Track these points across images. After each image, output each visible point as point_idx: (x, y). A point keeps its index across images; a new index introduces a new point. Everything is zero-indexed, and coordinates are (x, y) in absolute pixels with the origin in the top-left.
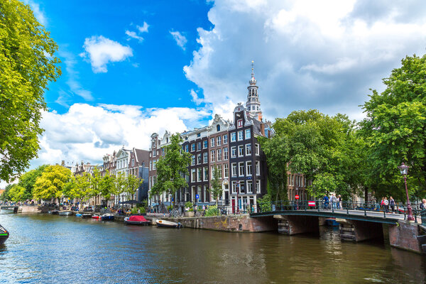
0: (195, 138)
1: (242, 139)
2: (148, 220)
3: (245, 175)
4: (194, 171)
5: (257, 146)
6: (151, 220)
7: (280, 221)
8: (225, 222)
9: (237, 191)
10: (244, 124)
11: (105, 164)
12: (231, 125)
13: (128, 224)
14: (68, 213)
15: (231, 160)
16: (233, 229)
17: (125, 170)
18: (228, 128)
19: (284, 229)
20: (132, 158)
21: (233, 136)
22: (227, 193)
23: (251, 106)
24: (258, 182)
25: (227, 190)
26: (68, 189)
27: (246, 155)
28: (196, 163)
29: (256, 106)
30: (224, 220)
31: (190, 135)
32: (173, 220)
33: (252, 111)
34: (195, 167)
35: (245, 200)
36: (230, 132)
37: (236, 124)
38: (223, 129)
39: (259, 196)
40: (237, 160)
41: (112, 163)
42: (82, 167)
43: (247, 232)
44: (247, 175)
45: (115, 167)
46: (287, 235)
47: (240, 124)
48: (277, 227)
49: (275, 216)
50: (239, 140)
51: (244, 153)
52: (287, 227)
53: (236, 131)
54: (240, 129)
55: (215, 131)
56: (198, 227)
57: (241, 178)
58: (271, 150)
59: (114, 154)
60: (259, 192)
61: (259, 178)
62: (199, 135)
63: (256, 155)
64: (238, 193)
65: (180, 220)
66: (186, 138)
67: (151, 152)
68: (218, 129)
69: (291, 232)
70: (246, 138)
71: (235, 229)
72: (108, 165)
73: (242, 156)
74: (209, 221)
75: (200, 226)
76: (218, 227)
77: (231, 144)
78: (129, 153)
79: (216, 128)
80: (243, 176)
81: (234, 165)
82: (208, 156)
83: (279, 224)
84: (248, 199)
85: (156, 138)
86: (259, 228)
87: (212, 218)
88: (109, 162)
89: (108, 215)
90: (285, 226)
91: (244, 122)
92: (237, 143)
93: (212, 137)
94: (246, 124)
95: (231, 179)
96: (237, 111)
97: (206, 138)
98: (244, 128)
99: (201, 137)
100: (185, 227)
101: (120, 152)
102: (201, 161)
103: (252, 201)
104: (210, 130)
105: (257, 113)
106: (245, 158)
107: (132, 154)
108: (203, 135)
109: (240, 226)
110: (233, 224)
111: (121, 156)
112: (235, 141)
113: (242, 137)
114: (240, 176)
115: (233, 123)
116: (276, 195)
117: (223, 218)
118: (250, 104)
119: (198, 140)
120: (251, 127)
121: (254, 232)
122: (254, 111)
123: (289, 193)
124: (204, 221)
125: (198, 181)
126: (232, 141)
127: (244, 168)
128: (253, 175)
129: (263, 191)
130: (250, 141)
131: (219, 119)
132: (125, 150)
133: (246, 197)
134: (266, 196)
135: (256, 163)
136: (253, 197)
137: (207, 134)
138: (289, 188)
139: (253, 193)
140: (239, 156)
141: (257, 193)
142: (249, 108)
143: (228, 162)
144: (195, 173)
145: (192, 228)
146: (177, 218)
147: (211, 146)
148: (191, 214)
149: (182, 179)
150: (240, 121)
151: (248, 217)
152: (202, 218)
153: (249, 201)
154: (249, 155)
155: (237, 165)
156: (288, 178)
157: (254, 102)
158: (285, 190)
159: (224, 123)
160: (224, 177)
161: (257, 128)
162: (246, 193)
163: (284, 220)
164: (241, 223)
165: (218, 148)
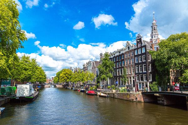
0: (118, 54)
1: (141, 53)
2: (96, 93)
3: (143, 72)
4: (118, 70)
5: (149, 56)
6: (97, 93)
7: (159, 97)
8: (129, 96)
9: (139, 80)
10: (141, 45)
11: (84, 68)
12: (135, 46)
13: (88, 94)
14: (70, 88)
15: (136, 64)
16: (132, 100)
17: (91, 70)
18: (133, 48)
19: (161, 102)
20: (93, 65)
21: (136, 52)
22: (134, 81)
23: (154, 36)
24: (150, 75)
25: (134, 79)
26: (71, 79)
27: (143, 61)
28: (119, 66)
29: (156, 36)
30: (128, 95)
31: (116, 53)
32: (106, 94)
33: (154, 38)
34: (119, 68)
35: (143, 85)
36: (135, 50)
37: (137, 46)
38: (130, 49)
39: (151, 83)
40: (138, 64)
41: (86, 67)
42: (76, 69)
43: (140, 102)
44: (144, 72)
45: (87, 69)
46: (163, 105)
47: (139, 45)
48: (157, 100)
49: (155, 94)
50: (139, 53)
51: (142, 60)
52: (163, 101)
53: (138, 49)
54: (139, 48)
55: (127, 50)
56: (116, 97)
57: (141, 73)
58: (157, 57)
59: (87, 63)
60: (151, 80)
61: (150, 73)
62: (120, 52)
63: (149, 61)
64: (139, 81)
65: (109, 94)
66: (114, 55)
67: (100, 62)
68: (129, 49)
69: (165, 103)
70: (143, 52)
71: (133, 100)
72: (85, 69)
73: (141, 62)
74: (121, 95)
75: (117, 97)
76: (125, 98)
77: (135, 56)
78: (92, 63)
80: (142, 72)
81: (137, 67)
82: (124, 63)
83: (158, 99)
84: (145, 84)
85: (102, 55)
86: (147, 100)
87: (122, 93)
89: (82, 90)
90: (162, 100)
91: (141, 43)
92: (138, 55)
93: (126, 53)
94: (142, 45)
95: (136, 74)
96: (138, 38)
97: (123, 54)
98: (141, 47)
99: (121, 54)
100: (111, 97)
101: (89, 62)
102: (121, 65)
103: (147, 86)
104: (125, 50)
105: (157, 39)
106: (143, 63)
107: (93, 63)
108: (121, 52)
110: (132, 97)
111: (89, 64)
112: (137, 54)
113: (140, 52)
114: (140, 72)
115: (136, 45)
116: (162, 82)
117: (127, 94)
118: (153, 35)
119: (120, 55)
120: (145, 46)
121: (144, 102)
122: (155, 38)
123: (171, 81)
124: (119, 95)
125: (120, 75)
126: (135, 54)
127: (142, 68)
128: (147, 72)
129: (154, 80)
130: (145, 53)
131: (129, 43)
132: (90, 62)
133: (143, 83)
134: (154, 83)
135: (149, 65)
136: (147, 83)
137: (124, 52)
138: (171, 78)
139: (147, 81)
140: (139, 62)
141: (150, 81)
142: (152, 37)
143: (134, 65)
144: (119, 71)
145: (114, 98)
146: (108, 92)
147: (125, 57)
148: (114, 91)
149: (110, 74)
150: (140, 44)
151: (141, 94)
152: (118, 94)
153: (145, 85)
154: (145, 61)
155: (138, 66)
156: (171, 73)
157: (155, 34)
158: (169, 79)
159: (132, 45)
160: (132, 73)
161: (149, 46)
162: (143, 81)
163: (161, 97)
164: (137, 97)
165: (129, 58)
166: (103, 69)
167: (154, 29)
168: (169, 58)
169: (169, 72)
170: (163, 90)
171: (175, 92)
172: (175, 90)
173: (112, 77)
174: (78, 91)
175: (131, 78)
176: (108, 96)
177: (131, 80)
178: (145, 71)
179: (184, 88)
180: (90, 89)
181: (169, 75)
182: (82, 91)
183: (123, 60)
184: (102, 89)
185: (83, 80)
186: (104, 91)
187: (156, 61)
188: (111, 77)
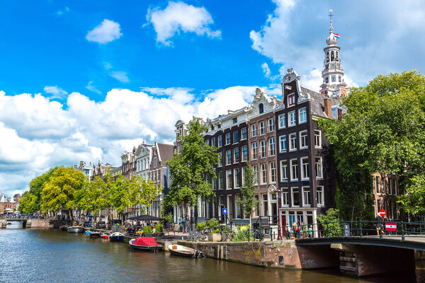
0: (229, 125)
1: (294, 124)
2: (160, 243)
3: (300, 178)
4: (230, 173)
5: (318, 133)
6: (163, 244)
7: (343, 253)
8: (259, 251)
9: (289, 203)
10: (296, 100)
11: (124, 164)
12: (278, 102)
13: (135, 249)
14: (77, 230)
15: (280, 156)
16: (270, 263)
17: (146, 172)
18: (274, 108)
19: (348, 267)
20: (153, 156)
21: (281, 119)
22: (274, 206)
23: (330, 77)
24: (319, 189)
25: (274, 201)
26: (80, 198)
27: (301, 148)
28: (232, 162)
29: (337, 76)
30: (257, 249)
31: (223, 121)
32: (190, 246)
33: (331, 83)
34: (232, 167)
35: (300, 218)
36: (278, 113)
37: (285, 102)
38: (265, 112)
39: (323, 211)
40: (286, 156)
41: (131, 163)
42: (99, 169)
43: (290, 269)
44: (303, 179)
45: (135, 169)
46: (354, 276)
47: (291, 101)
48: (339, 263)
49: (333, 245)
50: (290, 125)
51: (297, 146)
52: (354, 264)
53: (286, 111)
54: (291, 109)
55: (257, 114)
56: (222, 257)
57: (294, 184)
58: (341, 139)
59: (134, 151)
60: (321, 205)
61: (321, 182)
62: (235, 120)
63: (316, 147)
64: (290, 206)
65: (199, 246)
66: (219, 126)
67: (175, 147)
68: (261, 111)
69: (360, 271)
70: (300, 122)
71: (272, 263)
72: (128, 167)
73: (295, 149)
74: (236, 249)
75: (224, 256)
76: (248, 260)
77: (279, 132)
78: (150, 149)
79: (258, 109)
80: (296, 179)
81: (283, 163)
82: (248, 151)
83: (341, 258)
84: (305, 215)
85: (182, 127)
86: (311, 263)
87: (240, 244)
88: (128, 162)
89: (117, 234)
90: (351, 262)
91: (297, 96)
92: (287, 131)
93: (253, 122)
94: (299, 101)
95: (280, 185)
96: (287, 81)
97: (244, 125)
98: (297, 107)
99: (238, 124)
100: (208, 257)
101: (140, 148)
102: (239, 158)
103: (310, 220)
104: (250, 112)
105: (338, 86)
106: (299, 153)
107: (154, 150)
108: (241, 120)
109: (281, 258)
110: (269, 256)
111: (142, 154)
112: (284, 127)
113: (294, 121)
114: (292, 180)
115: (281, 100)
116: (351, 209)
117: (255, 244)
118: (328, 74)
119: (235, 128)
120: (306, 105)
121: (304, 269)
122: (334, 83)
123: (376, 207)
124: (231, 248)
125: (235, 188)
126: (280, 127)
127: (298, 168)
128: (311, 179)
129: (330, 203)
130: (306, 126)
131: (262, 94)
132: (145, 146)
133: (301, 213)
134: (331, 212)
135: (317, 160)
136: (311, 213)
137: (246, 119)
138: (377, 198)
139: (312, 206)
140: (291, 150)
141: (319, 205)
142: (327, 79)
143: (276, 159)
144: (231, 176)
145: (215, 258)
146: (198, 242)
147: (251, 135)
148: (216, 237)
149: (206, 184)
150: (291, 96)
151: (293, 246)
152: (229, 245)
153: (305, 219)
154: (306, 147)
155: (288, 163)
156: (375, 182)
157: (334, 71)
158: (370, 202)
159: (270, 101)
160: (271, 182)
161: (318, 106)
162: (301, 206)
163: (349, 252)
164: (282, 254)
165: (261, 139)
166: (184, 169)
167: (332, 58)
168: (373, 141)
169: (369, 180)
170: (354, 232)
171: (385, 237)
172: (387, 231)
173: (212, 195)
174: (104, 238)
175: (266, 197)
176: (197, 254)
177: (266, 204)
178: (305, 176)
179: (408, 226)
180: (140, 232)
181: (370, 189)
182: (114, 239)
183: (245, 143)
184: (181, 230)
185: (118, 202)
186: (185, 238)
187: (339, 149)
188: (209, 194)
